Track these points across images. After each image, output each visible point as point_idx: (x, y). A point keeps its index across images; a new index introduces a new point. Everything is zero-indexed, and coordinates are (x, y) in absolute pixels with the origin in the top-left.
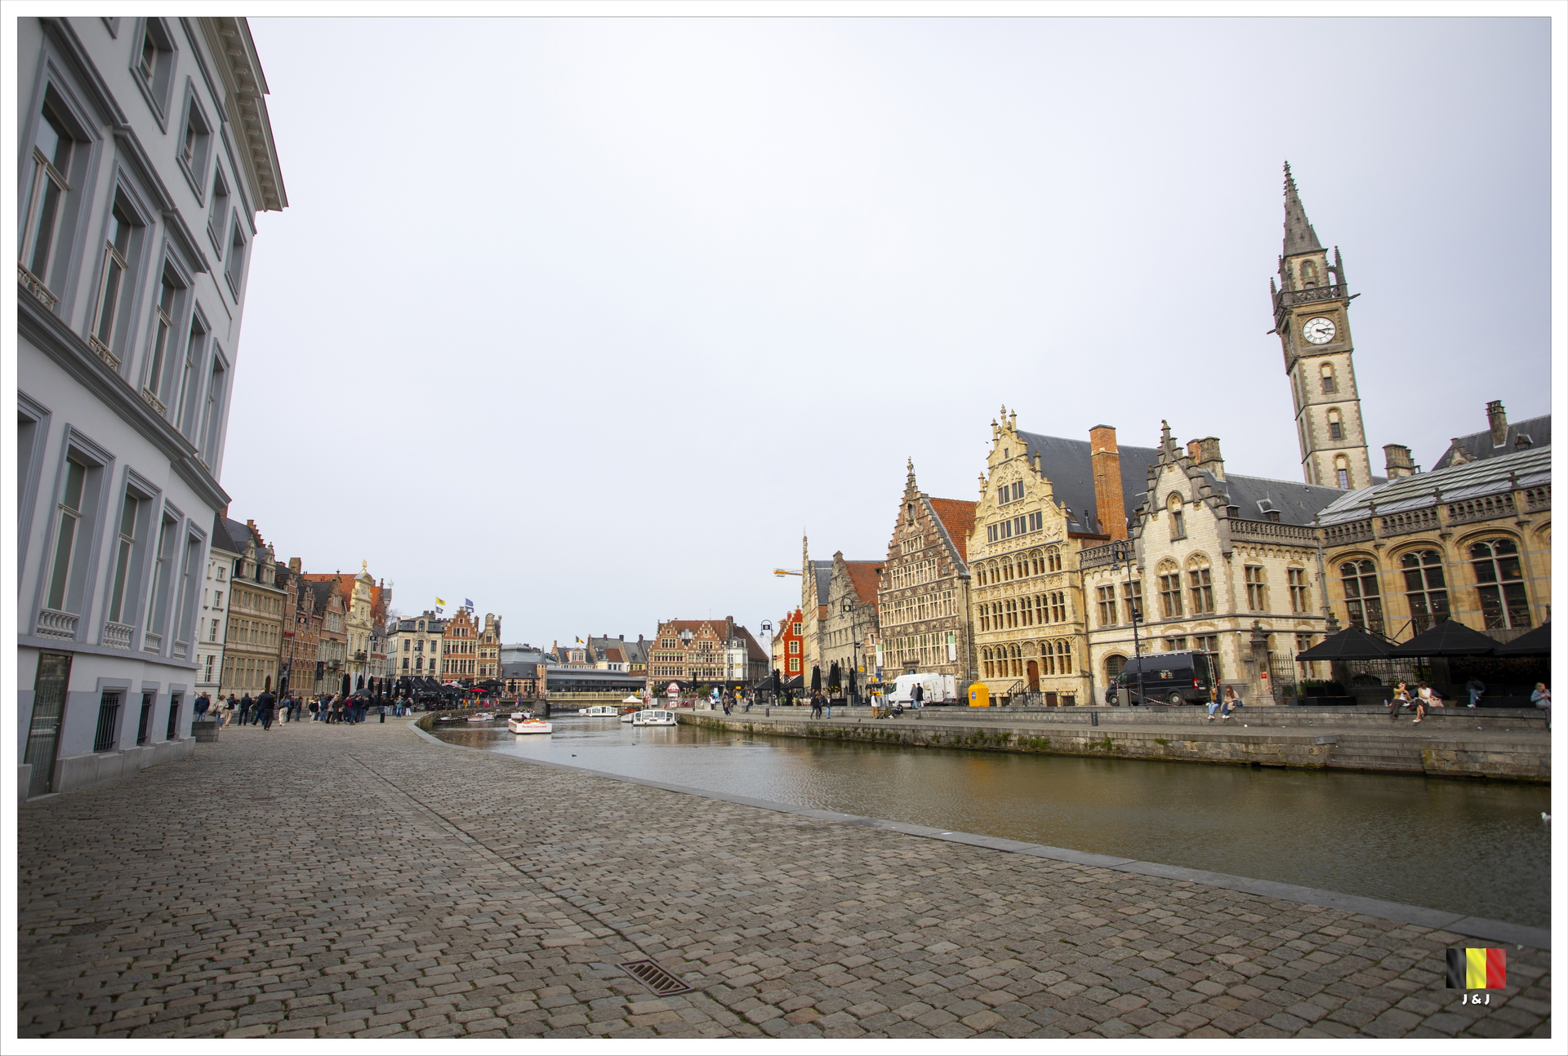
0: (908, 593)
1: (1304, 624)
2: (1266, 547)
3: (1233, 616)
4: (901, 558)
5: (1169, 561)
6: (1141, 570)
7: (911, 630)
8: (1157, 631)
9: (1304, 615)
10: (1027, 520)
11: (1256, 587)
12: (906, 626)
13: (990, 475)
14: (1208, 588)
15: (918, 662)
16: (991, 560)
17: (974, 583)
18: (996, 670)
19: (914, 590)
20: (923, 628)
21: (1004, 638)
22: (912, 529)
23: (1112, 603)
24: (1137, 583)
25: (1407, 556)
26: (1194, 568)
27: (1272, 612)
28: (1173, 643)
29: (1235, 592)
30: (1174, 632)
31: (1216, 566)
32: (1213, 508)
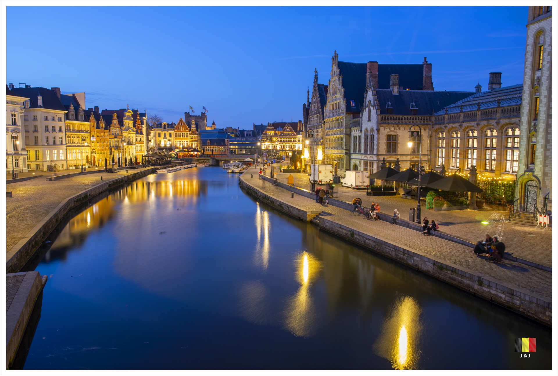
1: (416, 157)
2: (400, 126)
5: (366, 130)
6: (361, 131)
7: (313, 144)
8: (363, 158)
10: (338, 104)
11: (392, 143)
12: (312, 142)
17: (325, 129)
20: (315, 143)
21: (330, 153)
23: (356, 143)
24: (361, 136)
26: (371, 134)
27: (399, 153)
28: (366, 163)
29: (380, 145)
30: (366, 158)
31: (375, 134)
32: (376, 110)
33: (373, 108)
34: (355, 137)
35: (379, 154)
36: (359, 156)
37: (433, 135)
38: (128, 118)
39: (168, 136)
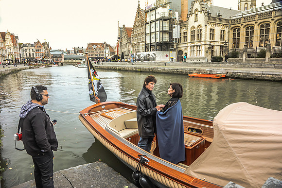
0: (137, 35)
1: (222, 44)
2: (216, 24)
3: (205, 41)
4: (136, 26)
5: (194, 27)
8: (189, 45)
9: (223, 42)
12: (137, 43)
14: (201, 34)
19: (139, 34)
22: (139, 18)
25: (248, 27)
27: (215, 41)
28: (192, 48)
29: (207, 35)
30: (193, 45)
31: (203, 28)
32: (204, 13)
33: (201, 12)
36: (185, 45)
37: (230, 31)
38: (8, 37)
39: (31, 50)
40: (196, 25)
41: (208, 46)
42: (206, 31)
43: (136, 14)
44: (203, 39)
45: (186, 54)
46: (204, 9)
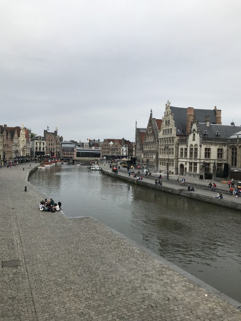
0: (148, 143)
1: (220, 161)
2: (212, 144)
3: (200, 159)
4: (148, 134)
5: (191, 145)
6: (187, 146)
7: (148, 152)
8: (188, 160)
9: (221, 159)
10: (170, 130)
11: (208, 153)
12: (147, 151)
13: (165, 117)
14: (197, 152)
15: (149, 160)
16: (162, 138)
17: (159, 144)
18: (162, 164)
19: (149, 142)
20: (150, 152)
21: (163, 157)
22: (150, 127)
23: (183, 152)
24: (187, 149)
26: (195, 147)
27: (211, 159)
28: (191, 163)
29: (201, 154)
30: (191, 161)
31: (199, 147)
32: (200, 134)
33: (197, 133)
34: (182, 149)
35: (201, 158)
36: (186, 160)
37: (229, 149)
38: (22, 133)
39: (42, 144)
40: (194, 143)
41: (202, 164)
42: (201, 150)
43: (148, 122)
44: (198, 157)
45: (186, 168)
46: (199, 130)
